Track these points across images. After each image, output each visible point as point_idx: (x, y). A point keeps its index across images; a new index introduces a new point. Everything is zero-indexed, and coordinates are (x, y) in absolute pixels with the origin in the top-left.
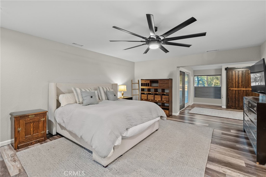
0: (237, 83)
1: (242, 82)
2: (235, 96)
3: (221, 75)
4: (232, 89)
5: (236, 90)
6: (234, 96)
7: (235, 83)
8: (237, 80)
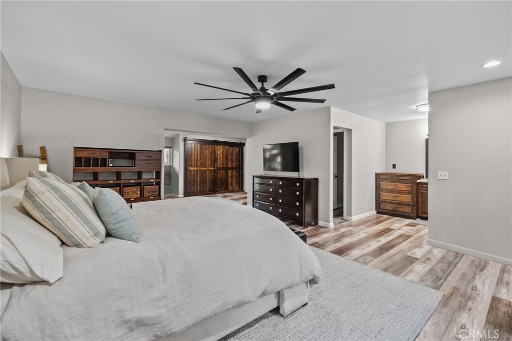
0: (195, 160)
1: (200, 159)
2: (194, 179)
3: (171, 147)
4: (191, 169)
5: (194, 170)
6: (192, 177)
7: (194, 160)
8: (196, 156)
